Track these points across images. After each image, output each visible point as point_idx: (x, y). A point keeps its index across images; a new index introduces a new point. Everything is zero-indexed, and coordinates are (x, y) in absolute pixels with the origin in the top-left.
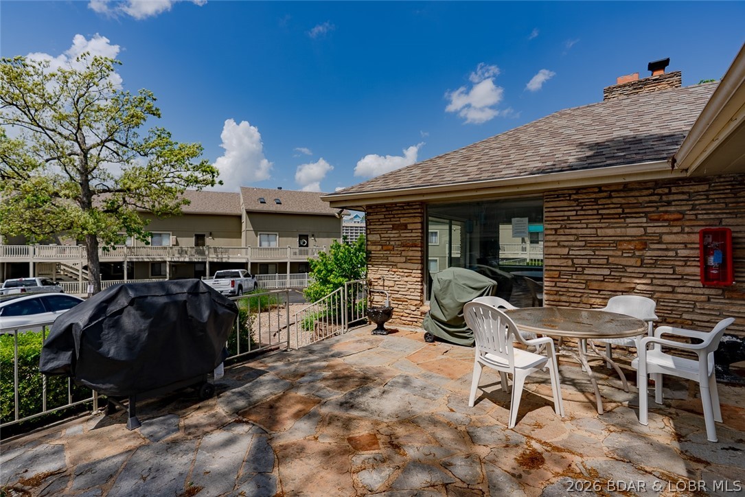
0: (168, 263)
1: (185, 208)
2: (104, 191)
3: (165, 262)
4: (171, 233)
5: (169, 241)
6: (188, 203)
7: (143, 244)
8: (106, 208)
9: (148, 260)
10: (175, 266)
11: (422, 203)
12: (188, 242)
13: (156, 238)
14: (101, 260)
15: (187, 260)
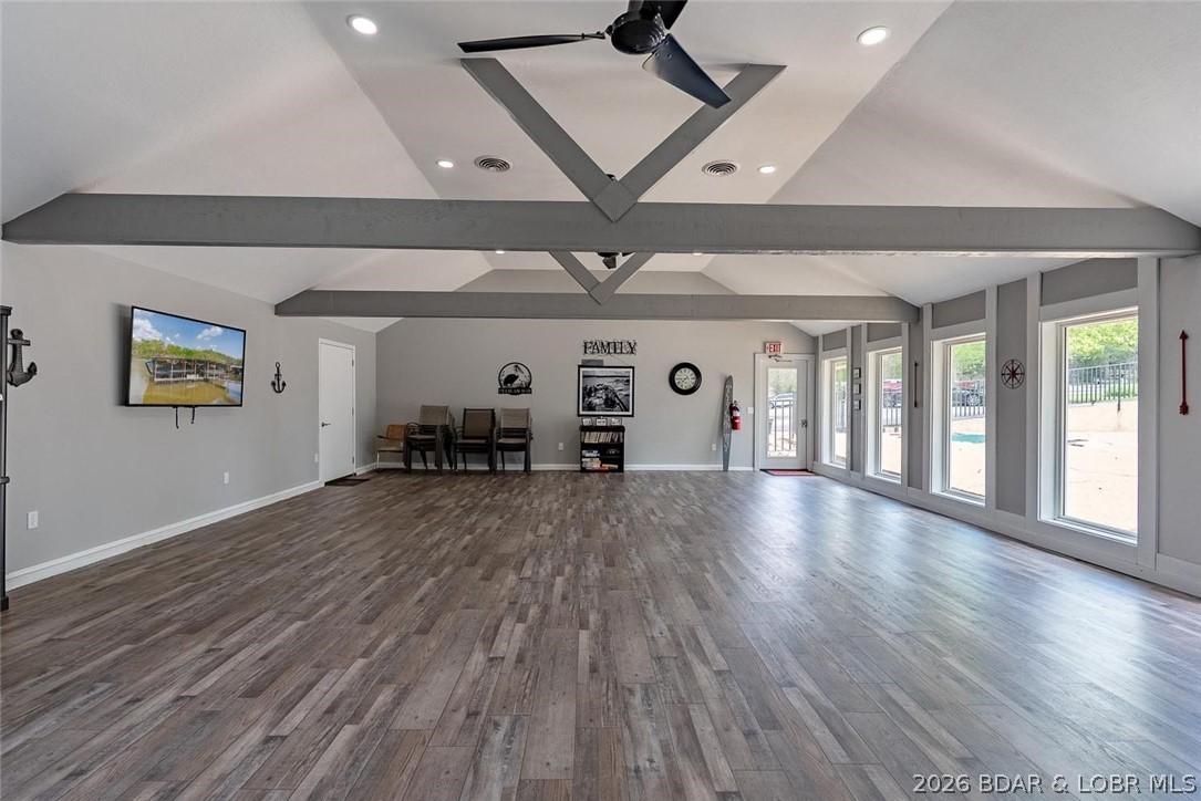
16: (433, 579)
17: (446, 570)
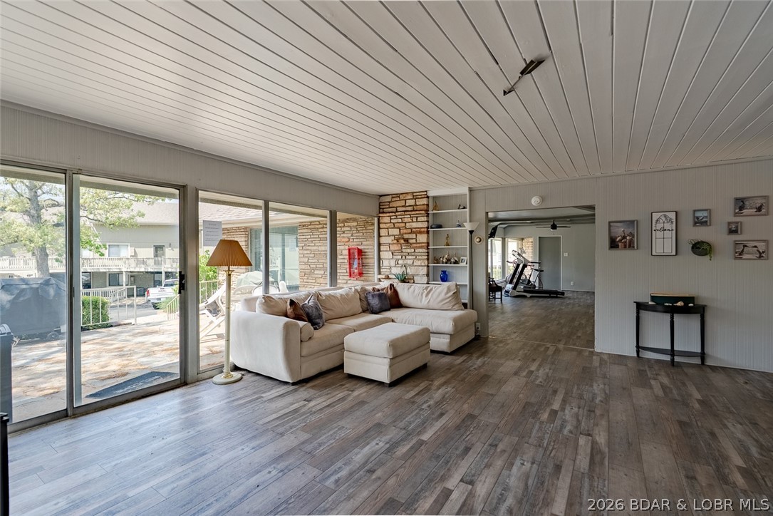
0: (124, 273)
1: (140, 220)
2: (53, 205)
3: (121, 272)
4: (129, 244)
5: (126, 252)
6: (143, 215)
7: (97, 255)
8: (56, 222)
9: (105, 271)
10: (133, 277)
11: (246, 228)
12: (147, 253)
13: (113, 250)
14: (51, 271)
15: (142, 270)
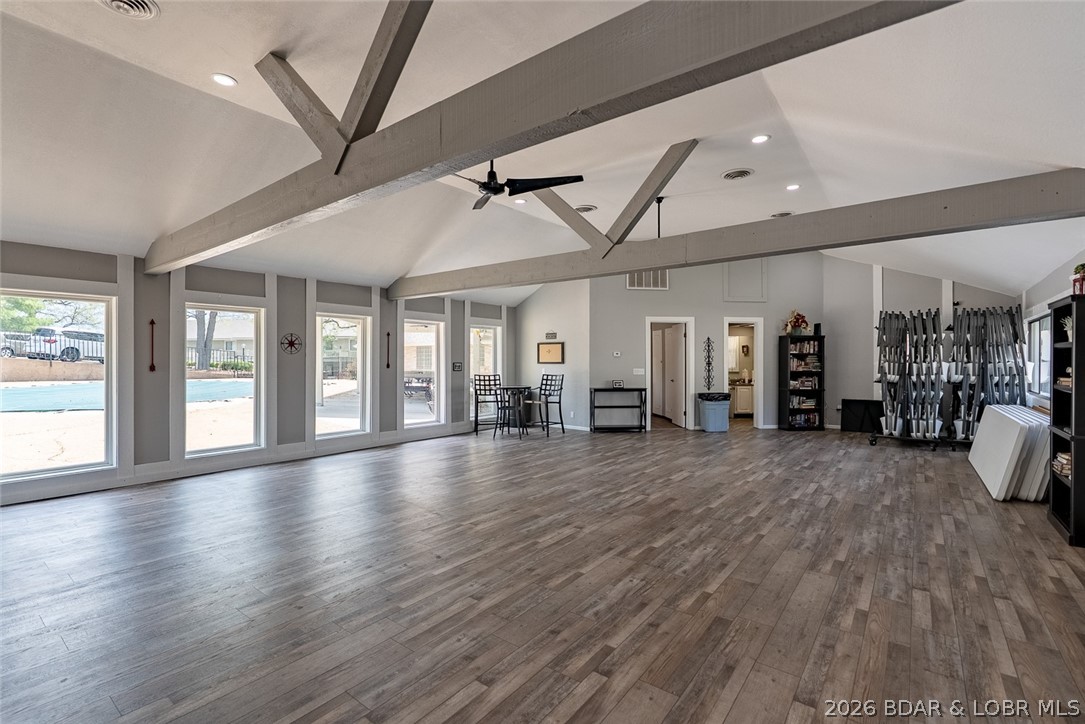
16: (712, 506)
17: (698, 511)
